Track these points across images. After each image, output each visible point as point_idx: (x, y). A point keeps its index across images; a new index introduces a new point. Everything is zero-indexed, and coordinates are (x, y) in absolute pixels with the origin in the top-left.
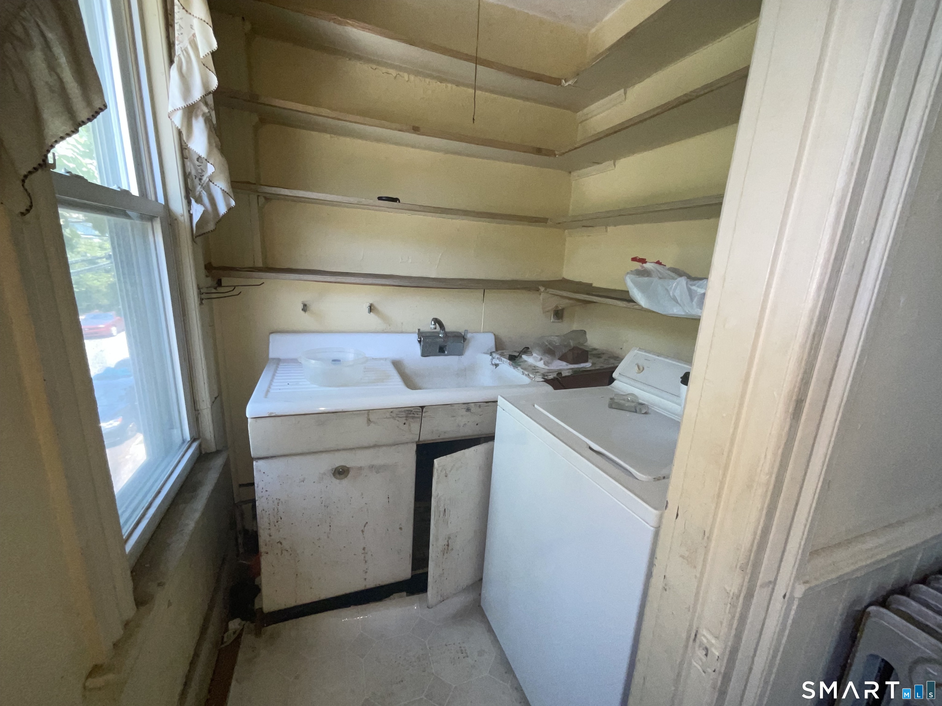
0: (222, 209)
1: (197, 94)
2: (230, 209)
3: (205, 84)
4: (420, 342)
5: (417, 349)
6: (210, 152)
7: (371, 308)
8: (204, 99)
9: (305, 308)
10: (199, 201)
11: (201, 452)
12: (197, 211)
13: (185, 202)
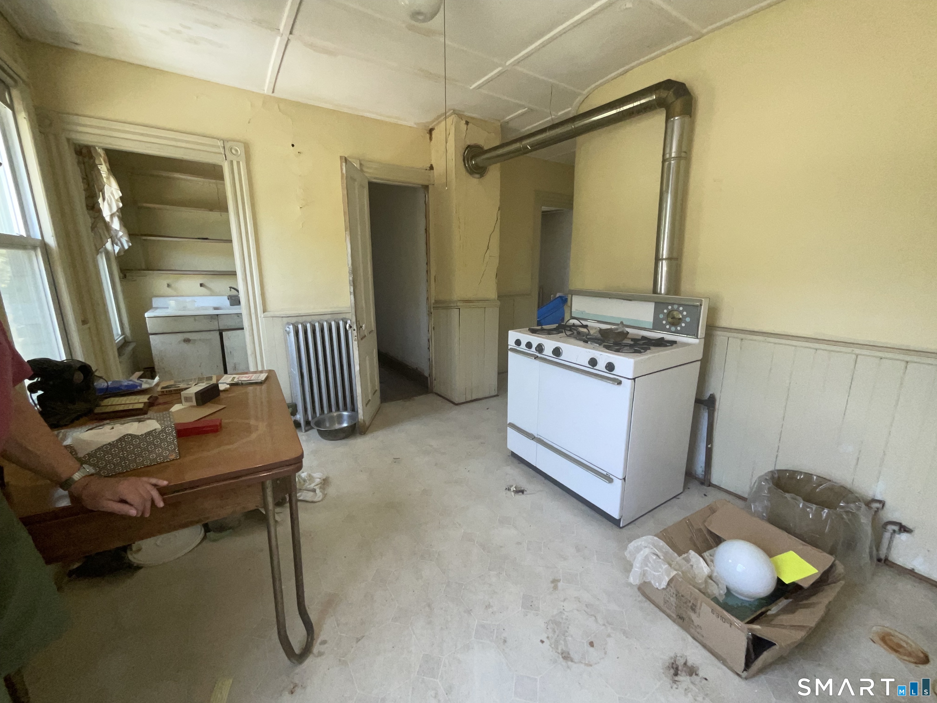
0: (126, 247)
1: (115, 209)
2: (129, 247)
3: (117, 206)
4: (229, 299)
5: (228, 302)
6: (120, 229)
7: (201, 285)
8: (117, 211)
9: (169, 286)
10: (117, 245)
11: (125, 341)
12: (117, 249)
13: (112, 245)
